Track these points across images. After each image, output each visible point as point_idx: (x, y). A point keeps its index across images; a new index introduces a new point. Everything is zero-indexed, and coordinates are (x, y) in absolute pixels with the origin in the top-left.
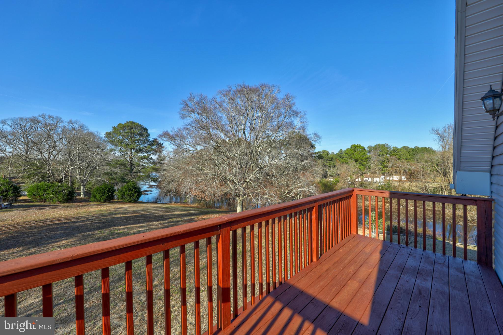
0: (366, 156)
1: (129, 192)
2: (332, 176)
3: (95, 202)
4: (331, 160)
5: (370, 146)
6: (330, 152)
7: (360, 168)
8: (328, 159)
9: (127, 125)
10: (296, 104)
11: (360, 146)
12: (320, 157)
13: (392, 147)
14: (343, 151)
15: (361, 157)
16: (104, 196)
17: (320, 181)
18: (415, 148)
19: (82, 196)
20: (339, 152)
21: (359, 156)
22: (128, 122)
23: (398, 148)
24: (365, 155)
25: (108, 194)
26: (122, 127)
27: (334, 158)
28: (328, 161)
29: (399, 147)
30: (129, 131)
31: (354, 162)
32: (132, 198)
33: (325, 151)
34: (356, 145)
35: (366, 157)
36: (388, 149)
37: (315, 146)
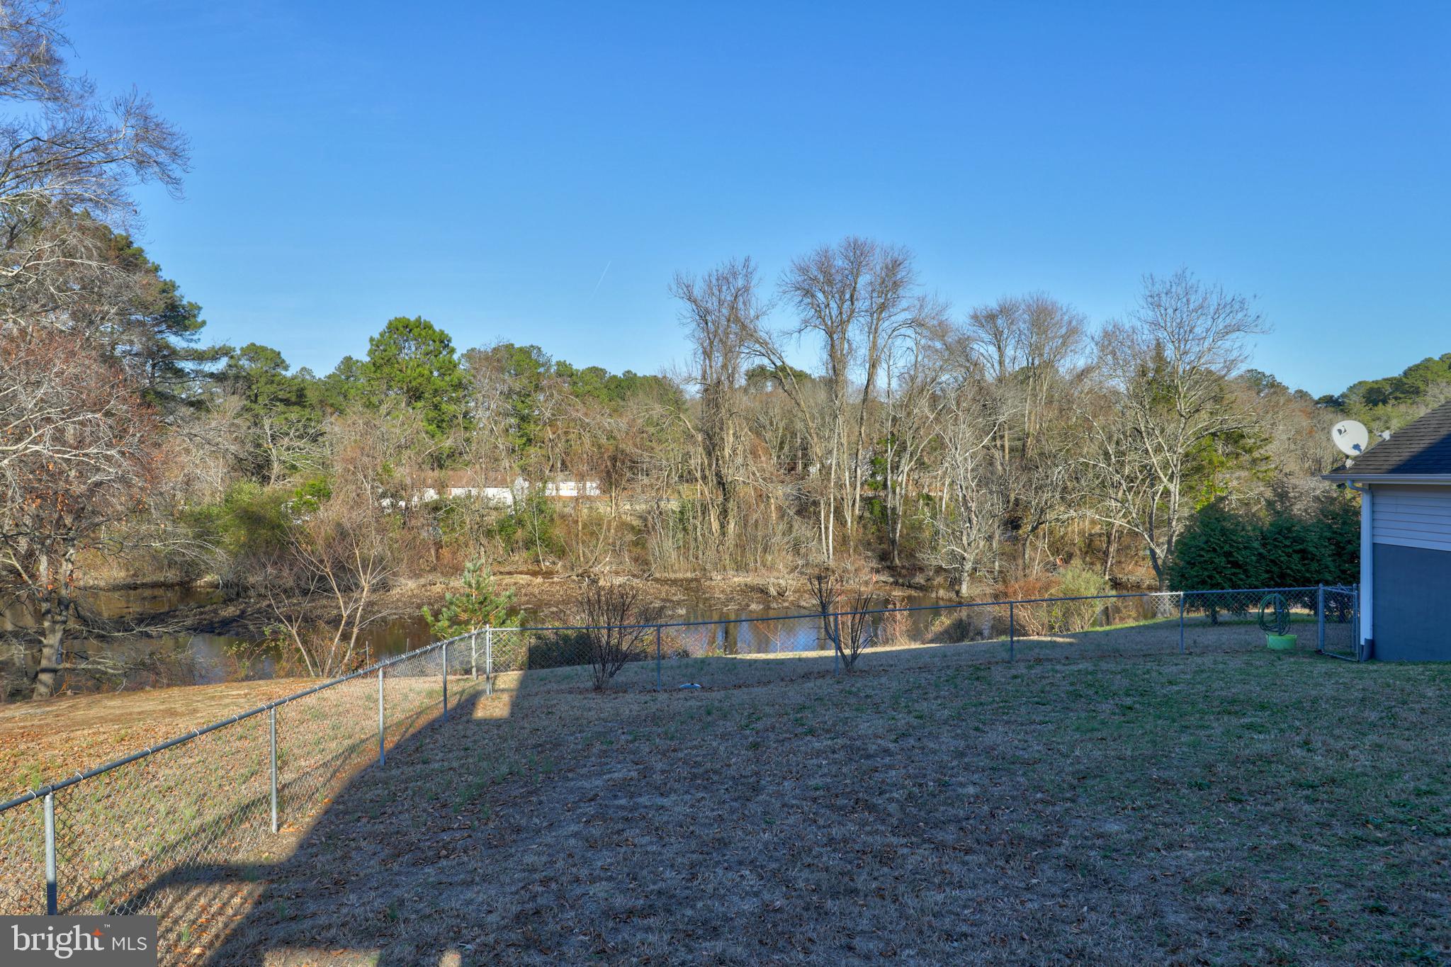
4: (293, 399)
6: (292, 365)
8: (281, 395)
11: (428, 326)
13: (554, 361)
18: (624, 375)
20: (339, 368)
23: (574, 367)
29: (579, 365)
34: (409, 320)
36: (541, 370)
37: (194, 316)
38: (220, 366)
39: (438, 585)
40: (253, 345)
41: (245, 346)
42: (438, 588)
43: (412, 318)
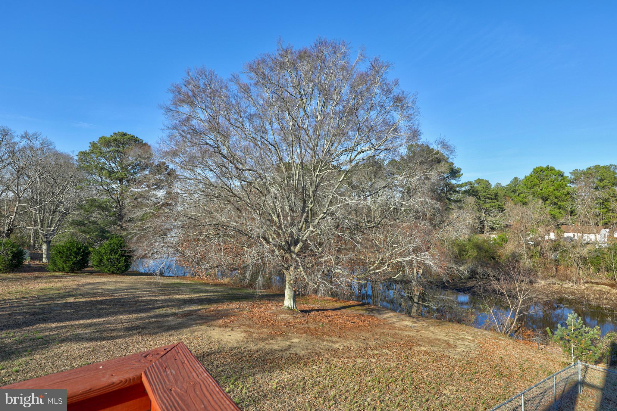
0: (567, 189)
1: (111, 255)
2: (492, 229)
3: (55, 271)
4: (493, 197)
5: (576, 170)
6: (493, 184)
7: (553, 213)
8: (489, 196)
9: (113, 138)
10: (399, 84)
11: (552, 169)
12: (472, 192)
14: (520, 181)
15: (556, 192)
16: (69, 261)
17: (470, 240)
19: (44, 260)
20: (512, 182)
21: (551, 190)
22: (115, 134)
24: (563, 187)
25: (75, 259)
26: (107, 142)
27: (501, 194)
28: (489, 201)
30: (116, 149)
31: (540, 201)
32: (117, 266)
33: (483, 180)
34: (543, 168)
35: (565, 192)
37: (460, 172)
38: (467, 188)
39: (557, 285)
40: (479, 179)
41: (476, 179)
42: (557, 287)
43: (545, 166)
